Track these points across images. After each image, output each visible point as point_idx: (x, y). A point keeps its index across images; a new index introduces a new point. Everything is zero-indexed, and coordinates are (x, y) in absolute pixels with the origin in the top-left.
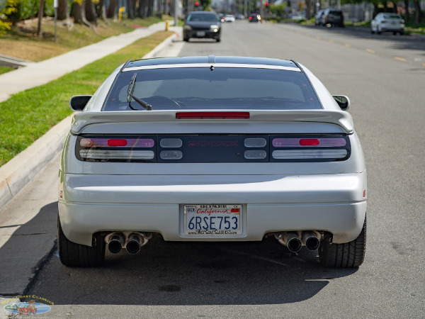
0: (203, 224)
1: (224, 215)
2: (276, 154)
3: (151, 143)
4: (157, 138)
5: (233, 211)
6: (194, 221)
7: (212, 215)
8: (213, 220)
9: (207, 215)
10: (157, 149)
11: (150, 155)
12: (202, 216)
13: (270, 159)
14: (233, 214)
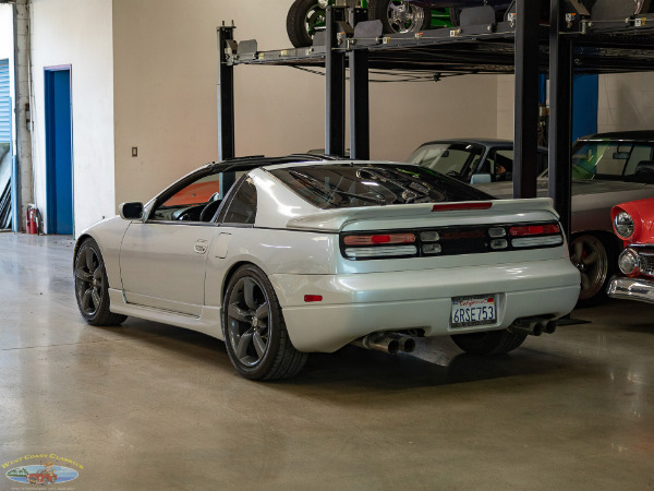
0: (466, 316)
1: (482, 305)
2: (516, 243)
3: (411, 238)
4: (417, 232)
5: (490, 300)
6: (458, 314)
7: (473, 306)
8: (474, 312)
9: (468, 307)
10: (418, 243)
11: (412, 249)
12: (465, 307)
13: (510, 248)
14: (488, 304)
